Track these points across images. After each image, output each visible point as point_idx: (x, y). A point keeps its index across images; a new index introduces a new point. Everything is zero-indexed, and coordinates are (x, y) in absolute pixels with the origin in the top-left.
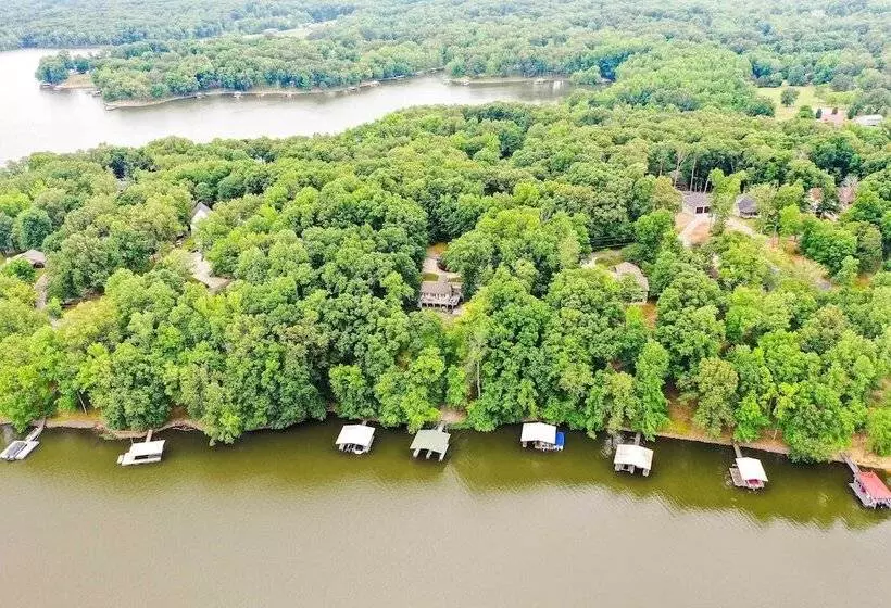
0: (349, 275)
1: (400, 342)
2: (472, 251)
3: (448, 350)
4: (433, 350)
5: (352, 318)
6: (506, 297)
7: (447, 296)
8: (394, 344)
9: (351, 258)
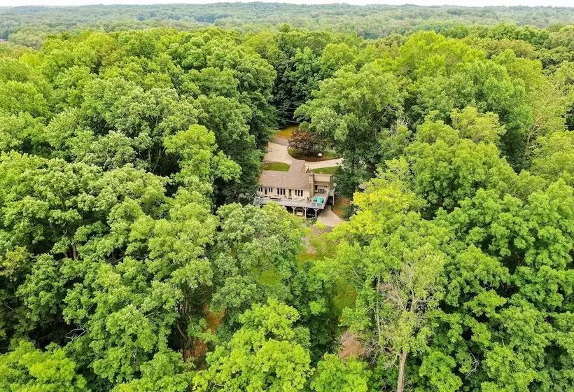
0: (101, 128)
1: (184, 287)
2: (365, 90)
3: (316, 307)
4: (276, 313)
5: (70, 215)
6: (467, 178)
7: (306, 194)
8: (166, 292)
9: (108, 95)
